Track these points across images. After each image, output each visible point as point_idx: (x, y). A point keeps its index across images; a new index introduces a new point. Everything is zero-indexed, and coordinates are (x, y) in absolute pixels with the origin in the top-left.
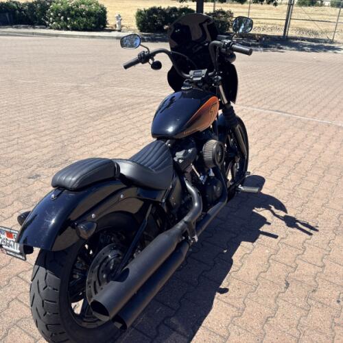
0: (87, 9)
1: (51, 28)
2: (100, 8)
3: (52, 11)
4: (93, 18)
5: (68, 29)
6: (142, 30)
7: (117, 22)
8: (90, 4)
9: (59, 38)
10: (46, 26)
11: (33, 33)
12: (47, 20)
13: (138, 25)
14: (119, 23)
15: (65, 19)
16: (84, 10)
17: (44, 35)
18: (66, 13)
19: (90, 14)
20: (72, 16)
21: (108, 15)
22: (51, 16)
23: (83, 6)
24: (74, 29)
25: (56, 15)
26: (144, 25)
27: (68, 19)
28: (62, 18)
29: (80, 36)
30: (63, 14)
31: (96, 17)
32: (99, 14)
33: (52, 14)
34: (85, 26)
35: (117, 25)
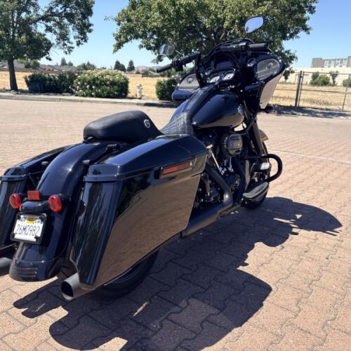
0: (111, 79)
1: (77, 95)
2: (122, 78)
3: (79, 80)
4: (116, 87)
5: (92, 96)
6: (161, 98)
7: (138, 90)
8: (114, 75)
10: (72, 93)
11: (60, 99)
12: (74, 88)
13: (158, 94)
14: (140, 92)
15: (91, 88)
16: (108, 80)
17: (70, 100)
18: (92, 82)
19: (113, 83)
20: (97, 85)
21: (130, 85)
22: (78, 85)
23: (108, 77)
24: (98, 96)
25: (83, 84)
26: (163, 94)
27: (93, 87)
28: (88, 86)
29: (103, 102)
30: (89, 83)
31: (119, 86)
32: (122, 83)
33: (79, 83)
34: (108, 93)
35: (138, 94)
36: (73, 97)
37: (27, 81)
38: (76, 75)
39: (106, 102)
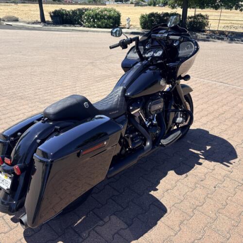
0: (108, 14)
1: (84, 27)
2: (116, 13)
3: (86, 15)
4: (111, 20)
5: (95, 27)
6: (143, 28)
7: (127, 22)
8: (110, 11)
9: (88, 33)
10: (81, 25)
11: (73, 30)
12: (83, 21)
13: (141, 24)
14: (128, 23)
15: (94, 21)
16: (106, 15)
17: (80, 31)
18: (95, 16)
19: (110, 17)
20: (98, 19)
21: (121, 18)
22: (85, 19)
23: (106, 12)
24: (99, 27)
25: (88, 18)
26: (145, 25)
27: (96, 20)
28: (92, 20)
29: (102, 32)
30: (92, 17)
31: (113, 19)
32: (116, 17)
33: (86, 17)
34: (106, 25)
35: (127, 25)
36: (81, 28)
37: (51, 16)
38: (84, 11)
39: (104, 32)
